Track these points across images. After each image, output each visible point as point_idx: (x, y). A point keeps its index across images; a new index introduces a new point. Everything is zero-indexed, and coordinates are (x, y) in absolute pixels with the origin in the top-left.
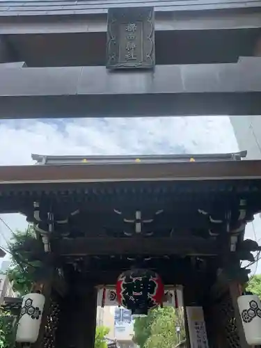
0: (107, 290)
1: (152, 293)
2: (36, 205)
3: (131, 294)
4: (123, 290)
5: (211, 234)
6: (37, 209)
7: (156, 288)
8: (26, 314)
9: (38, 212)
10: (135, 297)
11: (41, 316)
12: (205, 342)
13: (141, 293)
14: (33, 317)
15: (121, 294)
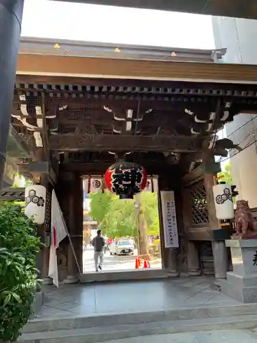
0: (92, 180)
1: (139, 181)
2: (22, 98)
3: (121, 183)
4: (114, 180)
5: (192, 132)
6: (23, 102)
7: (142, 178)
8: (31, 203)
9: (25, 105)
10: (124, 185)
11: (45, 204)
12: (174, 217)
13: (130, 182)
14: (39, 205)
15: (111, 183)
